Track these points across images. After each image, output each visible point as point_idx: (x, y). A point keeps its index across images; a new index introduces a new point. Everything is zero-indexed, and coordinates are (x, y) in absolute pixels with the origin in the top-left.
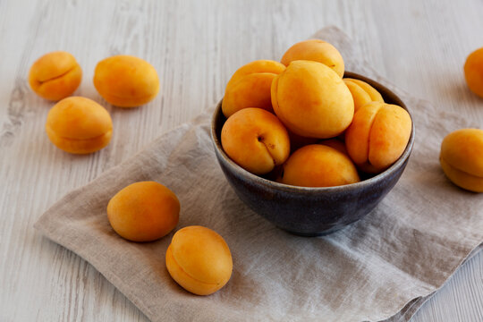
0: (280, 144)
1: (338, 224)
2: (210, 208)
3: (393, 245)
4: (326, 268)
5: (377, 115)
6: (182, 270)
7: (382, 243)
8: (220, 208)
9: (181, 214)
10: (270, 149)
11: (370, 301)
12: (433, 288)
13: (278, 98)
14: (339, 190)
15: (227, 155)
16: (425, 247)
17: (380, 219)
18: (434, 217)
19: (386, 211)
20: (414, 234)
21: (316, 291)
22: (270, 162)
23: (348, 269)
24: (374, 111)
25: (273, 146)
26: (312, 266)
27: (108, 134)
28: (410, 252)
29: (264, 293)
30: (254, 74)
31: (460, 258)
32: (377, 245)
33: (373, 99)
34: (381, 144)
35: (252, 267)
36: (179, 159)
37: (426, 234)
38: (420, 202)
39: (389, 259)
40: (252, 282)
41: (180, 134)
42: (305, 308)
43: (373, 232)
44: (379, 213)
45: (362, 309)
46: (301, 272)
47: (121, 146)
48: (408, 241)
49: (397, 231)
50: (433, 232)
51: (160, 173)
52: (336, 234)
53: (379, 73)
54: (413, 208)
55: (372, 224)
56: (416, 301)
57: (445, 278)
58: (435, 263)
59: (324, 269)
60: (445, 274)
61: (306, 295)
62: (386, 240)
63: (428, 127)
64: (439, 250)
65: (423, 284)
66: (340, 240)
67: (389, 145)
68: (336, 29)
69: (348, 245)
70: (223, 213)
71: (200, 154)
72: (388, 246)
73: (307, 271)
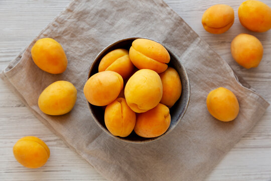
12: (198, 39)
16: (175, 39)
37: (166, 37)
57: (194, 32)
58: (184, 35)
64: (178, 32)
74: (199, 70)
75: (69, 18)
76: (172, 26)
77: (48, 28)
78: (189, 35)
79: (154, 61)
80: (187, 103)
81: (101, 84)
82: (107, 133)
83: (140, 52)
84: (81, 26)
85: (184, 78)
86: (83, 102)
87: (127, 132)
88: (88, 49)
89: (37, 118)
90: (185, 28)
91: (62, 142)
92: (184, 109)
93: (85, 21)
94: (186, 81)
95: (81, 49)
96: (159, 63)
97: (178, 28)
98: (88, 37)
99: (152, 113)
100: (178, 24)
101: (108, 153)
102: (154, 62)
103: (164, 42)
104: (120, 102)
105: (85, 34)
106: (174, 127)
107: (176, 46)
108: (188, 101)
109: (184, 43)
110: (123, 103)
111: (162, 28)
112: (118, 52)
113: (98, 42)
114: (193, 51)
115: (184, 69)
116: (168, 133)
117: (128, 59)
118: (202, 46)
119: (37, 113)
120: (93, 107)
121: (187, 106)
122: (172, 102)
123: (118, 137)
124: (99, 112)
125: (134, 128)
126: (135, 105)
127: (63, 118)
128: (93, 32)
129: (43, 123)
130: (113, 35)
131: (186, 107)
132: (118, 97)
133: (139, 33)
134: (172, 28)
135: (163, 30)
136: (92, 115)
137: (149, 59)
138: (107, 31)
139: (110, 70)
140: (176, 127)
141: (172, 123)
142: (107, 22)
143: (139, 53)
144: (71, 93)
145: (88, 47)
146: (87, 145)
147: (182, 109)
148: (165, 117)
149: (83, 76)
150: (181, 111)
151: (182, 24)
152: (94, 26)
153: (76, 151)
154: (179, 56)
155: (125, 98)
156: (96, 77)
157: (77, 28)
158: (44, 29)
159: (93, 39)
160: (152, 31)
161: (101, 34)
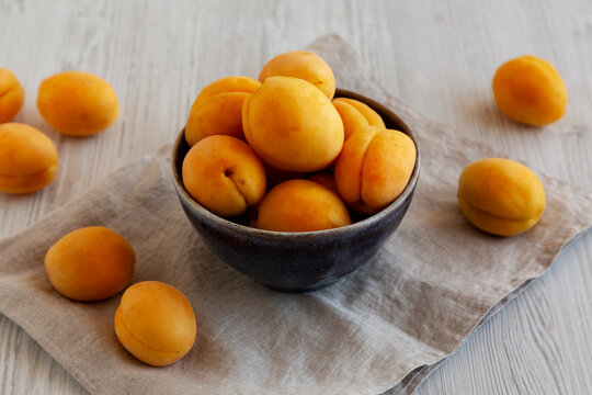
0: (253, 180)
1: (329, 276)
2: (174, 258)
3: (397, 302)
4: (314, 331)
5: (371, 143)
6: (132, 335)
7: (383, 300)
8: (186, 259)
9: (137, 266)
10: (240, 185)
11: (364, 370)
12: (442, 355)
13: (250, 123)
14: (322, 235)
15: (188, 193)
16: (435, 304)
17: (382, 271)
18: (448, 268)
19: (389, 260)
20: (422, 288)
21: (298, 360)
22: (240, 201)
23: (339, 332)
24: (369, 138)
25: (243, 182)
26: (296, 330)
27: (53, 169)
28: (417, 310)
29: (234, 362)
30: (223, 94)
31: (476, 317)
32: (376, 303)
33: (371, 123)
34: (376, 179)
35: (222, 330)
36: (138, 199)
37: (436, 287)
38: (433, 248)
39: (391, 319)
40: (221, 349)
41: (140, 168)
42: (283, 381)
43: (373, 287)
44: (380, 263)
45: (353, 381)
46: (282, 336)
47: (69, 184)
48: (415, 297)
49: (402, 285)
50: (445, 285)
51: (113, 216)
52: (328, 289)
53: (390, 91)
54: (424, 256)
55: (373, 277)
56: (421, 370)
57: (457, 342)
58: (446, 323)
59: (310, 332)
60: (458, 337)
61: (287, 364)
62: (388, 296)
63: (447, 157)
64: (452, 307)
65: (431, 350)
66: (332, 296)
67: (385, 179)
68: (337, 38)
69: (342, 303)
70: (189, 265)
71: (163, 192)
72: (391, 303)
73: (290, 335)
74: (360, 347)
75: (448, 143)
76: (466, 293)
77: (422, 116)
78: (448, 332)
97: (464, 307)
100: (472, 304)
109: (426, 327)
134: (459, 295)
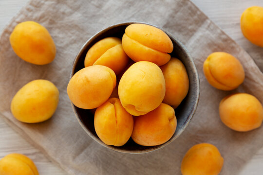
16: (178, 22)
57: (202, 13)
58: (190, 18)
60: (199, 13)
76: (174, 6)
77: (22, 13)
78: (196, 17)
79: (153, 50)
80: (197, 102)
81: (88, 82)
82: (98, 142)
83: (136, 40)
84: (62, 10)
85: (192, 70)
86: (67, 106)
87: (123, 140)
88: (71, 39)
89: (9, 126)
90: (190, 8)
91: (42, 155)
92: (193, 108)
93: (66, 3)
94: (194, 74)
95: (63, 38)
96: (159, 53)
97: (182, 8)
98: (70, 24)
99: (153, 115)
100: (182, 4)
101: (101, 168)
102: (153, 52)
103: (165, 26)
104: (113, 103)
105: (67, 20)
106: (181, 131)
107: (180, 31)
108: (197, 99)
109: (190, 27)
110: (117, 104)
111: (162, 9)
112: (109, 41)
113: (82, 30)
114: (201, 37)
115: (191, 59)
116: (174, 139)
117: (120, 49)
118: (212, 30)
119: (9, 121)
120: (80, 111)
121: (196, 104)
122: (178, 101)
123: (112, 146)
124: (87, 117)
125: (132, 135)
126: (132, 107)
127: (44, 126)
128: (77, 17)
129: (17, 133)
130: (101, 20)
131: (195, 107)
132: (111, 97)
133: (133, 16)
134: (174, 10)
135: (164, 11)
136: (78, 120)
137: (147, 48)
138: (94, 16)
139: (99, 64)
140: (183, 132)
141: (178, 128)
142: (93, 5)
143: (134, 42)
144: (52, 94)
145: (70, 37)
146: (74, 158)
147: (190, 109)
148: (170, 120)
149: (66, 73)
150: (189, 112)
151: (187, 4)
152: (77, 9)
153: (60, 167)
154: (184, 44)
155: (119, 98)
156: (82, 73)
157: (57, 12)
158: (15, 15)
159: (76, 26)
160: (149, 14)
161: (86, 19)
